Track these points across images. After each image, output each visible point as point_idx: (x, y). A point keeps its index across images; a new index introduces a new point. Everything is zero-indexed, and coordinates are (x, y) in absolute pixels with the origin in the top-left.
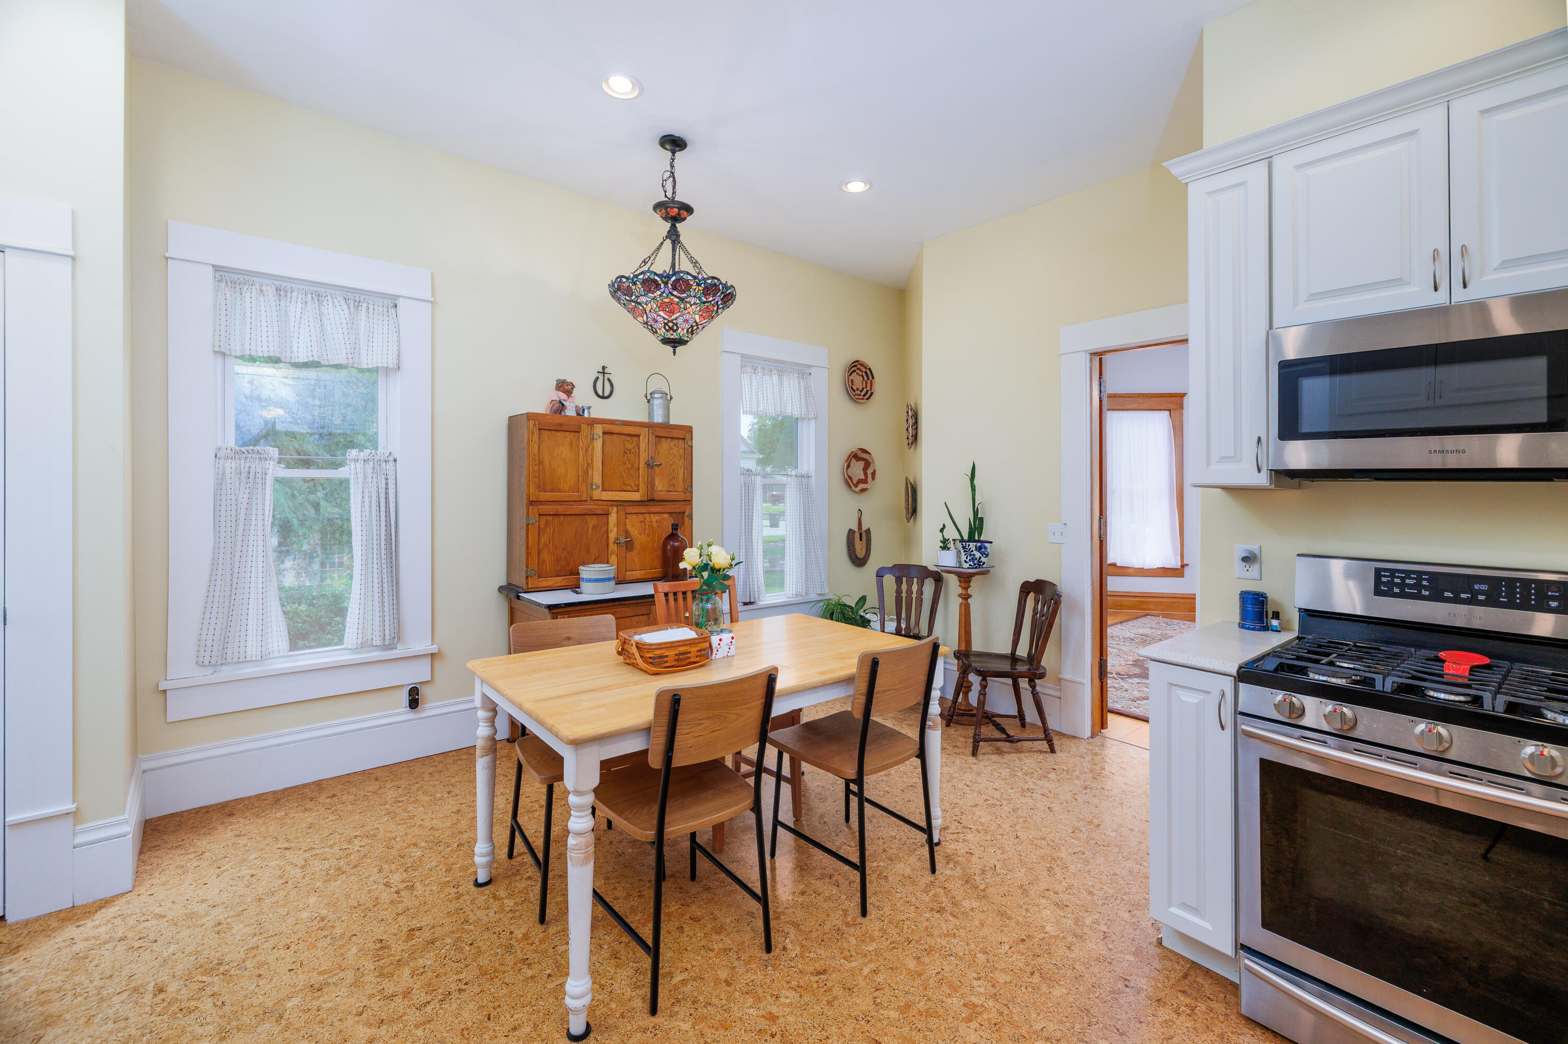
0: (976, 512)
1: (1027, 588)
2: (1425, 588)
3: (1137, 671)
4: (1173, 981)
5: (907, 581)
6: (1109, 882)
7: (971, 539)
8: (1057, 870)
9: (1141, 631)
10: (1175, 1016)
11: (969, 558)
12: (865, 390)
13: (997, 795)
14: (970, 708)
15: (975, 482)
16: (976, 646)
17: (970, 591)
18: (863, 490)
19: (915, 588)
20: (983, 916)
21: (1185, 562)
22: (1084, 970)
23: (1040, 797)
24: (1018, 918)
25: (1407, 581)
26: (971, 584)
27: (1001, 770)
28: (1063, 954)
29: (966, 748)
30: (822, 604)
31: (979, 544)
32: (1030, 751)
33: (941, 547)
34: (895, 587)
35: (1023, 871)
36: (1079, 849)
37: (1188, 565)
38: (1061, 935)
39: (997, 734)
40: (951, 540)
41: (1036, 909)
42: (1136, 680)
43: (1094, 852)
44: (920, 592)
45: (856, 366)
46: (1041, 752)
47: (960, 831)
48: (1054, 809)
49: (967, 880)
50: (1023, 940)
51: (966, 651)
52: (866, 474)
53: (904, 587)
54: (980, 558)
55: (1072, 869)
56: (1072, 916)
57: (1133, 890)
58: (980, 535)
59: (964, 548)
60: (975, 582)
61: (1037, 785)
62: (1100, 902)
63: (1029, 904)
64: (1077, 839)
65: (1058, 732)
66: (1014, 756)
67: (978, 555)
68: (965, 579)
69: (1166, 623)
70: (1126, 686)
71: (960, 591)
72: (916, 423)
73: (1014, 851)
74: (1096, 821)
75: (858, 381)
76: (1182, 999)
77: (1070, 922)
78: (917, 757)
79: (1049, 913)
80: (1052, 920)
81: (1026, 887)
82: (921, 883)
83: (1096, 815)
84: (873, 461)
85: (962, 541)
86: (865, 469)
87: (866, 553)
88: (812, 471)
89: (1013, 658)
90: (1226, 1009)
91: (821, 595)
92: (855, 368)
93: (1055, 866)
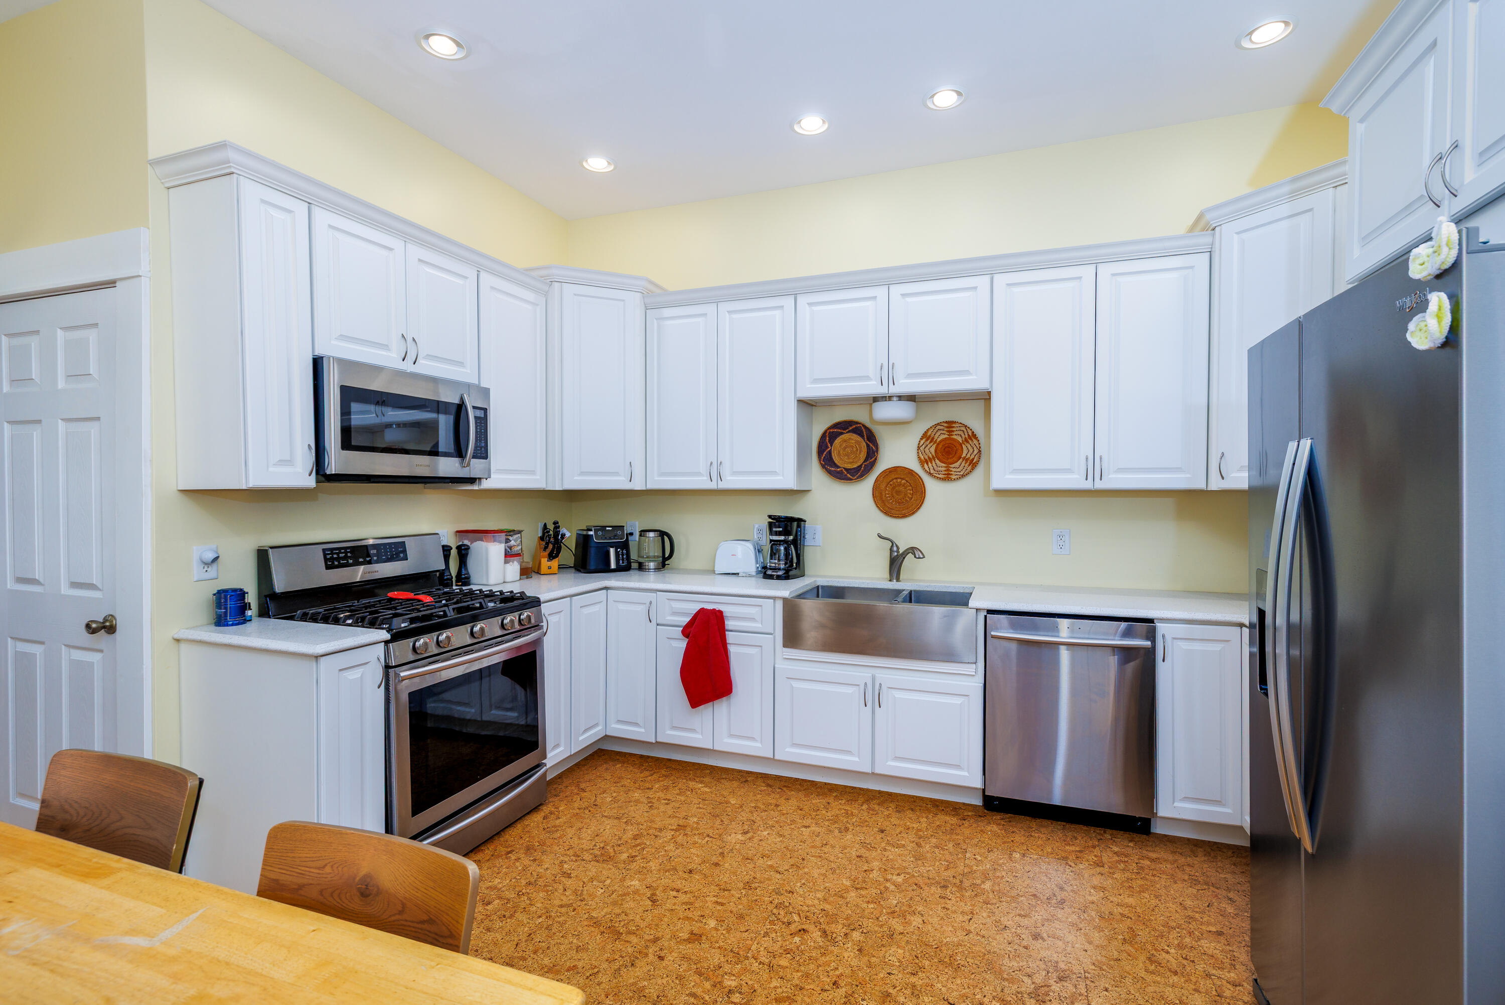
2: (350, 558)
25: (341, 555)
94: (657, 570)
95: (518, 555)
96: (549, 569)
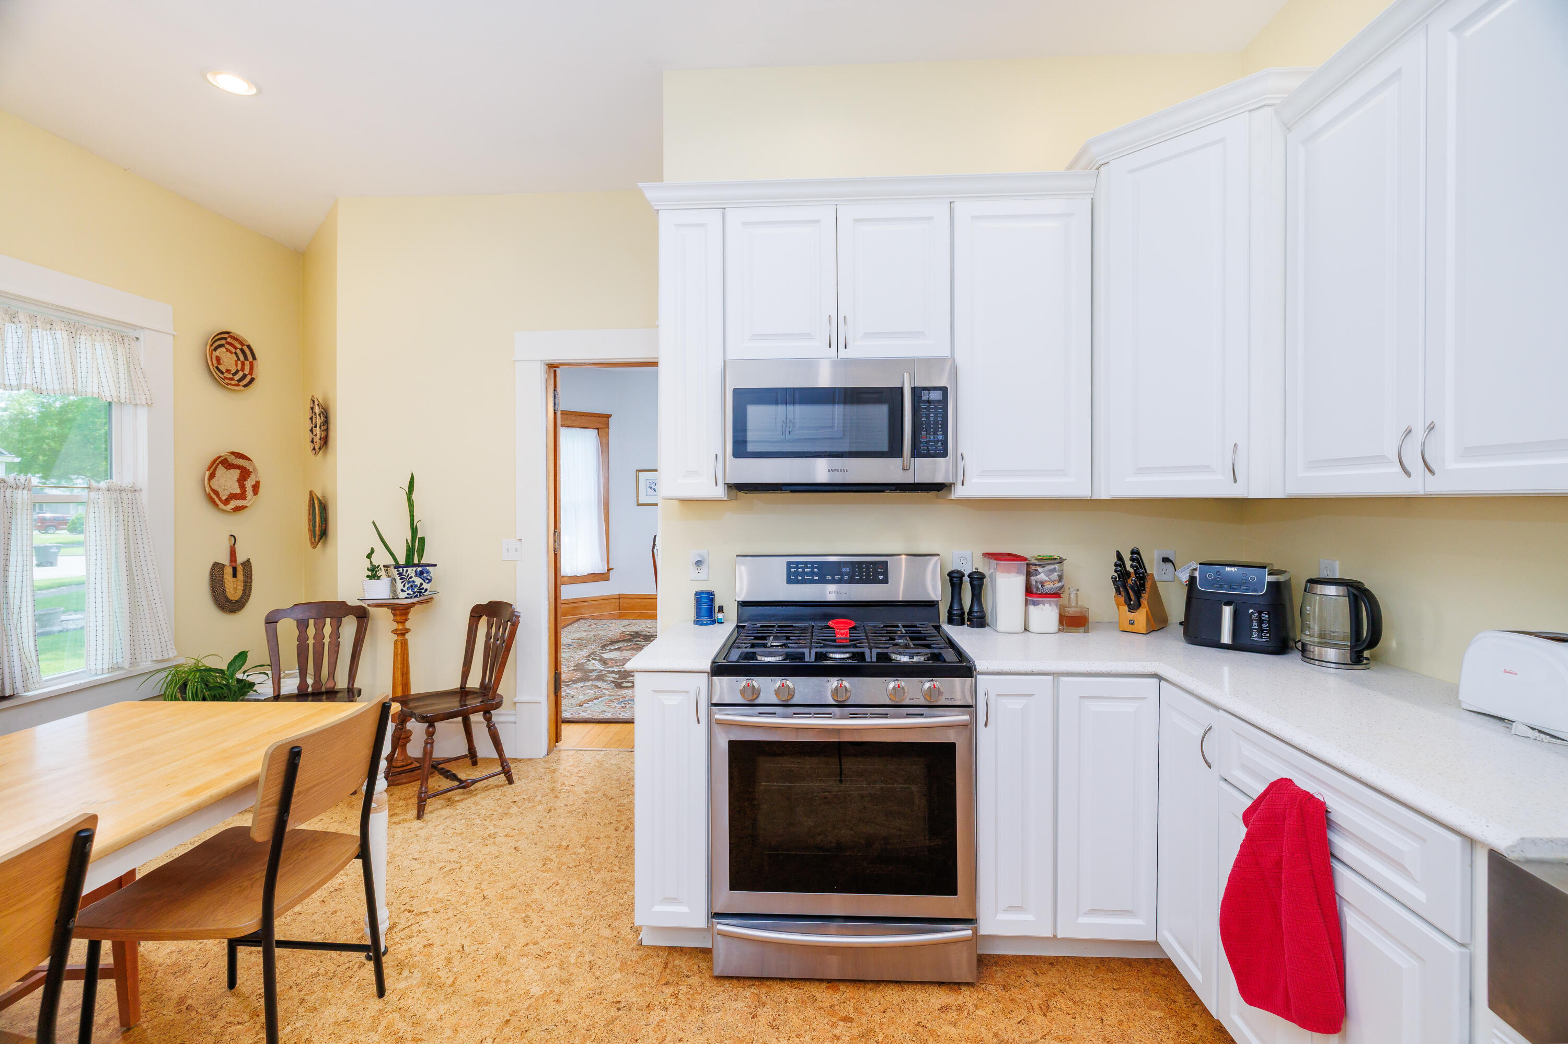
0: (414, 531)
1: (477, 612)
2: (816, 574)
3: (579, 675)
4: (657, 977)
5: (315, 624)
6: (586, 904)
7: (409, 563)
8: (534, 916)
9: (576, 636)
10: (664, 1013)
11: (407, 586)
12: (241, 374)
13: (454, 856)
14: (409, 762)
15: (414, 497)
16: (417, 688)
17: (408, 625)
18: (237, 509)
19: (327, 630)
20: (455, 1019)
21: (610, 567)
22: (576, 1017)
23: (504, 839)
24: (498, 997)
25: (806, 570)
26: (410, 616)
27: (456, 825)
28: (553, 1011)
29: (407, 811)
30: (166, 674)
31: (420, 569)
32: (486, 788)
33: (368, 576)
34: (296, 633)
35: (496, 935)
36: (552, 881)
37: (612, 569)
38: (548, 991)
39: (446, 784)
40: (381, 566)
41: (518, 974)
42: (580, 684)
43: (567, 878)
44: (336, 635)
45: (225, 339)
46: (498, 786)
47: (412, 921)
48: (521, 848)
49: (430, 982)
50: (508, 1021)
51: (403, 696)
52: (242, 487)
53: (311, 631)
54: (421, 584)
55: (549, 907)
56: (557, 961)
57: (610, 901)
58: (421, 556)
59: (400, 574)
60: (413, 614)
61: (498, 827)
62: (581, 930)
63: (509, 973)
64: (549, 870)
65: (514, 759)
66: (469, 802)
67: (418, 581)
68: (401, 612)
69: (597, 624)
70: (572, 693)
71: (395, 626)
72: (326, 422)
73: (482, 917)
74: (564, 843)
75: (229, 360)
76: (667, 991)
77: (555, 969)
78: (358, 857)
79: (531, 971)
80: (535, 979)
81: (503, 954)
82: (364, 1021)
83: (563, 836)
84: (255, 469)
85: (397, 566)
86: (242, 480)
87: (244, 592)
88: (142, 480)
89: (463, 692)
90: (701, 978)
91: (163, 661)
92: (223, 342)
93: (529, 914)
94: (1342, 666)
95: (1056, 595)
96: (1130, 624)
